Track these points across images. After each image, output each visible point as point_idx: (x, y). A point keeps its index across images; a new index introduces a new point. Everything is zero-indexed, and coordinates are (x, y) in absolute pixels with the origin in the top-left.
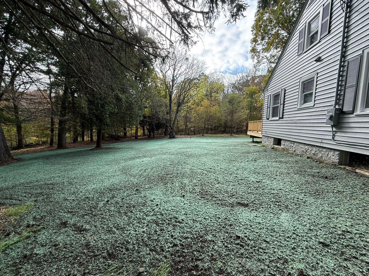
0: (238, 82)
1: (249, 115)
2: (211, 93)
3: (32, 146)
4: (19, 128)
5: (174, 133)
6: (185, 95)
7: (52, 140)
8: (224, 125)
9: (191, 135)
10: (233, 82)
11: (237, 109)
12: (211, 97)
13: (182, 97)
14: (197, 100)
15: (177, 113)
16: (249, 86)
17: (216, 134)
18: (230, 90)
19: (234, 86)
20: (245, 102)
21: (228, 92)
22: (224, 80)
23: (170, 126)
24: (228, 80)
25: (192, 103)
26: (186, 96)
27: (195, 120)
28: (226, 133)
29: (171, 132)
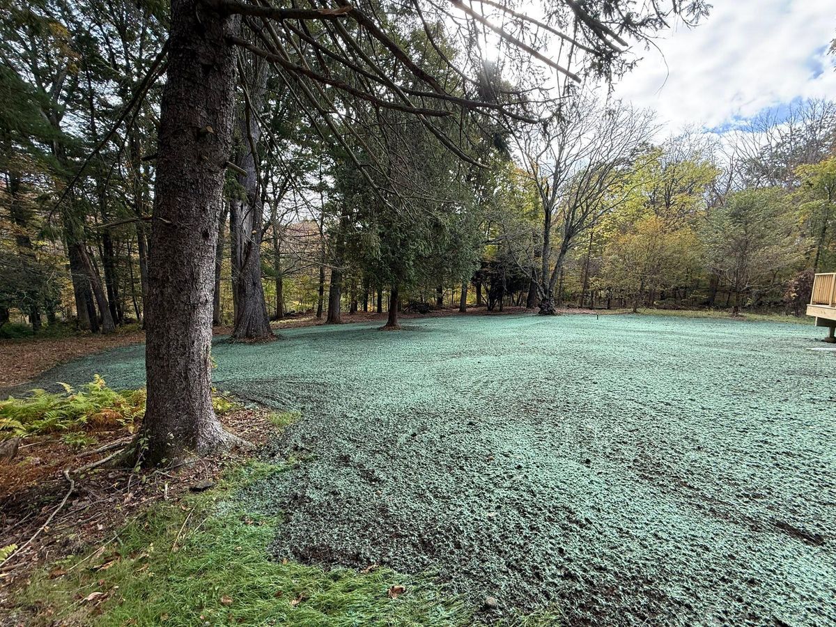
0: (774, 150)
1: (814, 254)
2: (668, 196)
3: (293, 316)
4: (279, 285)
5: (553, 303)
6: (588, 207)
7: (320, 307)
8: (708, 283)
9: (597, 309)
10: (752, 154)
11: (762, 237)
12: (668, 205)
13: (579, 213)
14: (622, 218)
15: (564, 252)
16: (819, 158)
17: (678, 309)
18: (737, 180)
19: (756, 167)
20: (797, 213)
21: (729, 186)
22: (718, 154)
23: (544, 286)
24: (730, 151)
25: (606, 226)
26: (591, 207)
27: (613, 270)
28: (717, 309)
29: (544, 299)
